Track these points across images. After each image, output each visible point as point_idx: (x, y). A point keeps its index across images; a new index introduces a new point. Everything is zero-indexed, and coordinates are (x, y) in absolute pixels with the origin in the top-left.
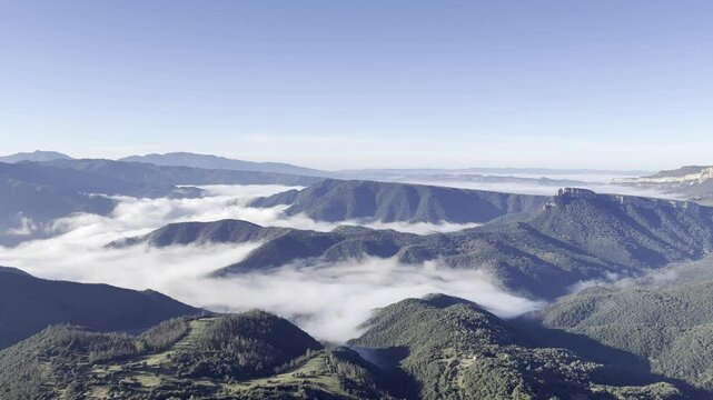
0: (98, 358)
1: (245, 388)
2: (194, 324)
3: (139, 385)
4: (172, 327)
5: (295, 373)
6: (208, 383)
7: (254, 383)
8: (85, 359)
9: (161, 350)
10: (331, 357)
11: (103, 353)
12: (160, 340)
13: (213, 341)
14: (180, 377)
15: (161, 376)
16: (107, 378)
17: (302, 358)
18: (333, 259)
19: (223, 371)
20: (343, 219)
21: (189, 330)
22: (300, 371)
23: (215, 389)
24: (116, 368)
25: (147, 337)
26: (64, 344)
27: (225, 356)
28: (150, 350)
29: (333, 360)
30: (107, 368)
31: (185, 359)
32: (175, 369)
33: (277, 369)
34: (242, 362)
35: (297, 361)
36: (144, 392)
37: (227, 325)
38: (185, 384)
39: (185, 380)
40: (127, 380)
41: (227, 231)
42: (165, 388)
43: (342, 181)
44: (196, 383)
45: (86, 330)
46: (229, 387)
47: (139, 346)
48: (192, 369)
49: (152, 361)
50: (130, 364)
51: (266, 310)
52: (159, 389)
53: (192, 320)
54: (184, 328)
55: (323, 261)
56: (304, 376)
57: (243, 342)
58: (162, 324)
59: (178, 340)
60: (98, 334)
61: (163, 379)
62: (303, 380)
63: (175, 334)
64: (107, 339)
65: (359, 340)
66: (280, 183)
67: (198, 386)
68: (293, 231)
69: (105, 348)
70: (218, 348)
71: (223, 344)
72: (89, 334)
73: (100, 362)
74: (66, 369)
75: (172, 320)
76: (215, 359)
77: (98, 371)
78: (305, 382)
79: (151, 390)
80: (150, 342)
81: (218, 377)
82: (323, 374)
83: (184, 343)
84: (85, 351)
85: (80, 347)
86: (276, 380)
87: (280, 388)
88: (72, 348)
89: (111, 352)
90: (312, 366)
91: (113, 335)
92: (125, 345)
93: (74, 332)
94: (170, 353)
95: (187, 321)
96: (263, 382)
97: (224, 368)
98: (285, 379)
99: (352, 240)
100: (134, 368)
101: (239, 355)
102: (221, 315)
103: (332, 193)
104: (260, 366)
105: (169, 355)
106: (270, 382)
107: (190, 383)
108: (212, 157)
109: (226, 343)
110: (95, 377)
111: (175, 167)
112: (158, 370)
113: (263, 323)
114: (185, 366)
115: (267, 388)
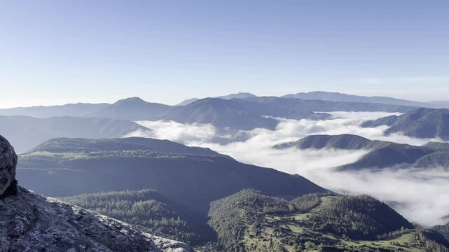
0: (268, 211)
1: (356, 245)
2: (323, 199)
3: (290, 231)
4: (310, 199)
5: (392, 241)
6: (332, 237)
7: (362, 243)
8: (261, 210)
9: (303, 212)
10: (421, 235)
11: (271, 208)
12: (303, 205)
13: (336, 211)
14: (314, 230)
15: (303, 228)
16: (273, 223)
17: (397, 232)
18: (424, 165)
19: (342, 232)
20: (433, 137)
21: (320, 202)
22: (396, 241)
23: (337, 242)
24: (278, 218)
25: (295, 203)
26: (251, 200)
27: (343, 222)
28: (296, 211)
29: (422, 238)
30: (273, 218)
31: (318, 220)
32: (312, 225)
33: (379, 237)
34: (354, 228)
35: (394, 234)
36: (294, 236)
37: (345, 203)
38: (318, 235)
39: (317, 233)
40: (284, 226)
41: (346, 142)
42: (306, 235)
43: (433, 110)
44: (324, 236)
45: (262, 193)
46: (345, 242)
47: (291, 207)
48: (322, 227)
49: (299, 217)
50: (286, 217)
51: (372, 196)
52: (302, 235)
53: (323, 196)
54: (317, 200)
55: (416, 167)
56: (399, 245)
57: (355, 215)
58: (304, 196)
59: (314, 207)
60: (268, 197)
61: (304, 230)
62: (398, 247)
63: (311, 203)
64: (273, 200)
65: (444, 227)
66: (383, 111)
67: (326, 238)
68: (393, 144)
69: (272, 206)
70: (339, 216)
71: (342, 214)
72: (263, 196)
73: (269, 213)
74: (252, 214)
75: (310, 195)
76: (336, 223)
77: (268, 218)
78: (399, 249)
79: (297, 235)
80: (297, 206)
81: (339, 235)
82: (414, 246)
83: (317, 210)
84: (261, 206)
85: (259, 203)
86: (379, 244)
87: (381, 249)
88: (255, 203)
89: (275, 208)
90: (405, 239)
91: (276, 198)
92: (283, 205)
93: (256, 194)
94: (309, 214)
95: (319, 196)
96: (369, 243)
97: (342, 230)
98: (385, 244)
99: (440, 153)
100: (287, 220)
101: (352, 223)
102: (340, 195)
103: (424, 118)
104: (366, 232)
105: (308, 216)
106: (373, 244)
107: (320, 235)
108: (337, 94)
109: (344, 214)
110: (266, 221)
111: (314, 101)
112: (302, 224)
113: (369, 204)
114: (318, 224)
115: (371, 248)
